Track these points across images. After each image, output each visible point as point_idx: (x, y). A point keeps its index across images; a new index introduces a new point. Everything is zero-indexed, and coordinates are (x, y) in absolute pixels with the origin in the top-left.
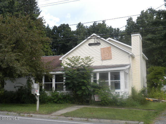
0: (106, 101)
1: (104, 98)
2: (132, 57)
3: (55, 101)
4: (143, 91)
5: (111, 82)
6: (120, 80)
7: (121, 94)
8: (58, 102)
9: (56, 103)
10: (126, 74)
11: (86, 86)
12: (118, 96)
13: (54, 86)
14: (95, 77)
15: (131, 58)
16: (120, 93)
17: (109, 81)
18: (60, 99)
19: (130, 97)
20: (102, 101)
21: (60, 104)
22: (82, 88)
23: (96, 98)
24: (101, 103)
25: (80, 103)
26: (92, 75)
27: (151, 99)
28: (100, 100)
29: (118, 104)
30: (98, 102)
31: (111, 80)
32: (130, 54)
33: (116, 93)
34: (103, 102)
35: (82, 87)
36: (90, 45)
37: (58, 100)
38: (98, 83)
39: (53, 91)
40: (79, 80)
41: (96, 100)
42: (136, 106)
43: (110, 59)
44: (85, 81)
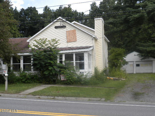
0: (72, 81)
1: (70, 77)
2: (96, 39)
3: (23, 81)
4: (105, 71)
5: (75, 62)
6: (84, 61)
7: (85, 74)
8: (26, 82)
9: (24, 82)
10: (89, 55)
11: (52, 66)
12: (83, 75)
13: (22, 66)
14: (61, 59)
15: (94, 41)
16: (84, 72)
17: (74, 62)
18: (28, 79)
19: (93, 76)
20: (67, 80)
21: (28, 83)
22: (49, 69)
23: (62, 78)
24: (66, 82)
25: (47, 83)
26: (58, 57)
27: (112, 78)
28: (66, 80)
29: (82, 83)
30: (64, 81)
31: (76, 60)
32: (94, 36)
33: (81, 73)
34: (69, 81)
35: (49, 67)
36: (56, 27)
37: (26, 80)
38: (64, 63)
39: (21, 71)
40: (46, 61)
41: (62, 79)
42: (99, 85)
43: (75, 41)
44: (52, 62)
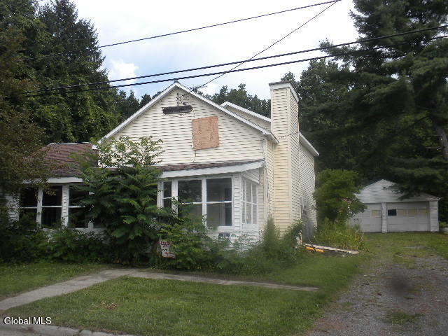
0: (189, 259)
1: (184, 248)
3: (57, 255)
4: (296, 230)
5: (208, 206)
6: (232, 202)
7: (233, 240)
8: (65, 259)
9: (60, 260)
10: (251, 187)
11: (135, 215)
12: (226, 243)
14: (168, 193)
16: (231, 234)
17: (204, 202)
18: (70, 250)
19: (258, 247)
20: (177, 257)
21: (68, 263)
22: (124, 221)
23: (165, 251)
24: (174, 263)
25: (124, 263)
26: (161, 187)
27: (320, 248)
28: (174, 256)
29: (220, 267)
30: (169, 259)
31: (208, 199)
33: (221, 235)
34: (180, 261)
35: (124, 218)
36: (167, 111)
37: (65, 254)
38: (174, 207)
39: (63, 228)
40: (118, 200)
41: (164, 255)
42: (271, 274)
44: (133, 202)
